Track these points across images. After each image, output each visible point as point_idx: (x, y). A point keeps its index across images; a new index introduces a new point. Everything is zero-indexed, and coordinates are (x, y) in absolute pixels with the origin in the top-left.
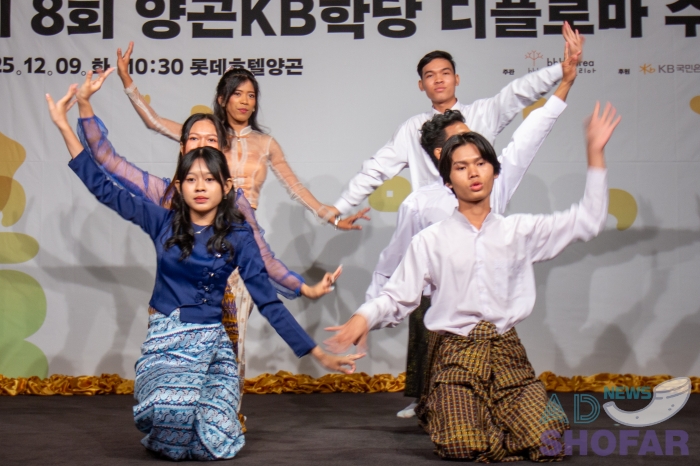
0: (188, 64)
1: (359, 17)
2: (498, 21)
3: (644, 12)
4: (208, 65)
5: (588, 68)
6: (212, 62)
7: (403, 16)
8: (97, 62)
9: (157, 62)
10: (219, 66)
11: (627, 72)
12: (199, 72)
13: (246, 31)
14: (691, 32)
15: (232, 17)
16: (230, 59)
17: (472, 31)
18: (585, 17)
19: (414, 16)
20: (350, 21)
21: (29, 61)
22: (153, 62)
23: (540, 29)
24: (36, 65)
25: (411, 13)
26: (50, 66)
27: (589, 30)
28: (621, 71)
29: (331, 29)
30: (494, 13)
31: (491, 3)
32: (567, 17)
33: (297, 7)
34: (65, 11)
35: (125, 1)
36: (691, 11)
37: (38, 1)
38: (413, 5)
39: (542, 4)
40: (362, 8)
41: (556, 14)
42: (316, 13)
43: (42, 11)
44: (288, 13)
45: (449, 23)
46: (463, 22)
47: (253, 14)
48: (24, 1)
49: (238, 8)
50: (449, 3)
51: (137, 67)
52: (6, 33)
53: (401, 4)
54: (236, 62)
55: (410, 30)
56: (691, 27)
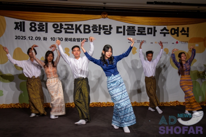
0: (64, 39)
1: (100, 30)
2: (127, 32)
3: (156, 31)
4: (68, 39)
5: (145, 42)
6: (69, 39)
7: (109, 30)
8: (44, 38)
9: (57, 38)
10: (70, 39)
11: (152, 43)
12: (66, 41)
13: (76, 32)
14: (165, 36)
15: (73, 29)
16: (73, 38)
17: (122, 34)
18: (145, 32)
19: (111, 30)
20: (98, 31)
21: (29, 37)
22: (56, 38)
23: (136, 34)
24: (31, 38)
25: (110, 30)
26: (34, 38)
27: (145, 34)
28: (151, 43)
29: (94, 32)
30: (127, 30)
31: (126, 28)
32: (141, 32)
33: (87, 27)
34: (37, 27)
35: (50, 25)
36: (165, 31)
37: (31, 24)
38: (111, 28)
39: (136, 29)
40: (100, 28)
41: (139, 31)
42: (91, 29)
43: (32, 27)
44: (85, 29)
45: (118, 32)
46: (121, 32)
47: (78, 29)
48: (27, 24)
49: (74, 27)
50: (118, 28)
51: (53, 39)
52: (24, 31)
53: (108, 28)
54: (74, 39)
55: (110, 33)
56: (165, 34)
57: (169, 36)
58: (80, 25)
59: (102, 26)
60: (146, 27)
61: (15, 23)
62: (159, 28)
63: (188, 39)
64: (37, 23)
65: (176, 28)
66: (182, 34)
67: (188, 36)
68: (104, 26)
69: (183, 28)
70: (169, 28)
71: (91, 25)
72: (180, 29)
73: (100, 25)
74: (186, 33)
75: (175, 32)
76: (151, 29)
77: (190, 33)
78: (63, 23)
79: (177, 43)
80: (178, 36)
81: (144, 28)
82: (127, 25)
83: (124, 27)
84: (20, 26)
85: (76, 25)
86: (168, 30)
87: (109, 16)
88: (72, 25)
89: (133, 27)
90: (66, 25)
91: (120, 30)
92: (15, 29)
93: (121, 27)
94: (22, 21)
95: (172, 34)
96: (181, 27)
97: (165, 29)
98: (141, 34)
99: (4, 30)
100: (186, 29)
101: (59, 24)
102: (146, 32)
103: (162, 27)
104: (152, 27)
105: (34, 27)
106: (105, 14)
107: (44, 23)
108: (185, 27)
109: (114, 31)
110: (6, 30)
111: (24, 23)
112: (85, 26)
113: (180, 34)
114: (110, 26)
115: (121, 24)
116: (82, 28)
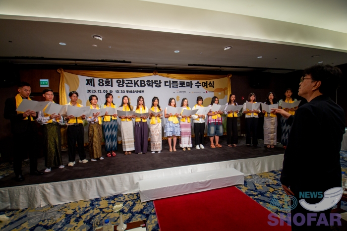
0: (126, 91)
3: (192, 84)
4: (129, 91)
8: (110, 91)
9: (121, 91)
11: (190, 93)
15: (132, 84)
16: (132, 90)
17: (169, 87)
18: (184, 85)
20: (151, 85)
21: (98, 91)
23: (178, 86)
24: (100, 91)
26: (102, 91)
27: (185, 87)
29: (148, 86)
30: (172, 84)
31: (171, 82)
32: (182, 85)
33: (143, 82)
34: (104, 82)
35: (114, 81)
36: (198, 84)
37: (99, 80)
38: (160, 83)
39: (179, 83)
40: (153, 83)
41: (180, 84)
42: (146, 83)
43: (100, 82)
44: (141, 84)
45: (166, 85)
46: (168, 85)
47: (136, 83)
48: (96, 81)
49: (133, 82)
50: (165, 82)
51: (117, 92)
52: (94, 86)
53: (159, 82)
54: (134, 91)
55: (160, 86)
56: (198, 86)
57: (201, 87)
58: (138, 81)
59: (154, 81)
60: (186, 81)
61: (87, 80)
62: (194, 82)
63: (213, 89)
64: (104, 80)
65: (205, 82)
66: (210, 86)
67: (213, 87)
68: (155, 81)
69: (210, 82)
70: (201, 82)
71: (146, 81)
72: (208, 83)
73: (152, 81)
74: (212, 85)
75: (205, 85)
76: (189, 82)
77: (215, 85)
78: (125, 80)
79: (207, 92)
80: (207, 87)
81: (184, 82)
82: (172, 80)
83: (170, 81)
84: (91, 82)
85: (135, 81)
86: (200, 84)
87: (158, 74)
88: (131, 81)
89: (176, 82)
90: (127, 80)
91: (167, 84)
92: (87, 84)
93: (167, 82)
94: (92, 78)
95: (203, 86)
96: (209, 81)
97: (198, 82)
98: (182, 87)
99: (78, 86)
100: (212, 83)
101: (121, 80)
102: (186, 85)
103: (196, 81)
104: (190, 81)
105: (102, 83)
106: (156, 72)
107: (110, 80)
108: (212, 81)
109: (163, 84)
110: (80, 86)
111: (94, 79)
112: (141, 81)
113: (208, 86)
114: (160, 81)
115: (168, 79)
116: (139, 83)
